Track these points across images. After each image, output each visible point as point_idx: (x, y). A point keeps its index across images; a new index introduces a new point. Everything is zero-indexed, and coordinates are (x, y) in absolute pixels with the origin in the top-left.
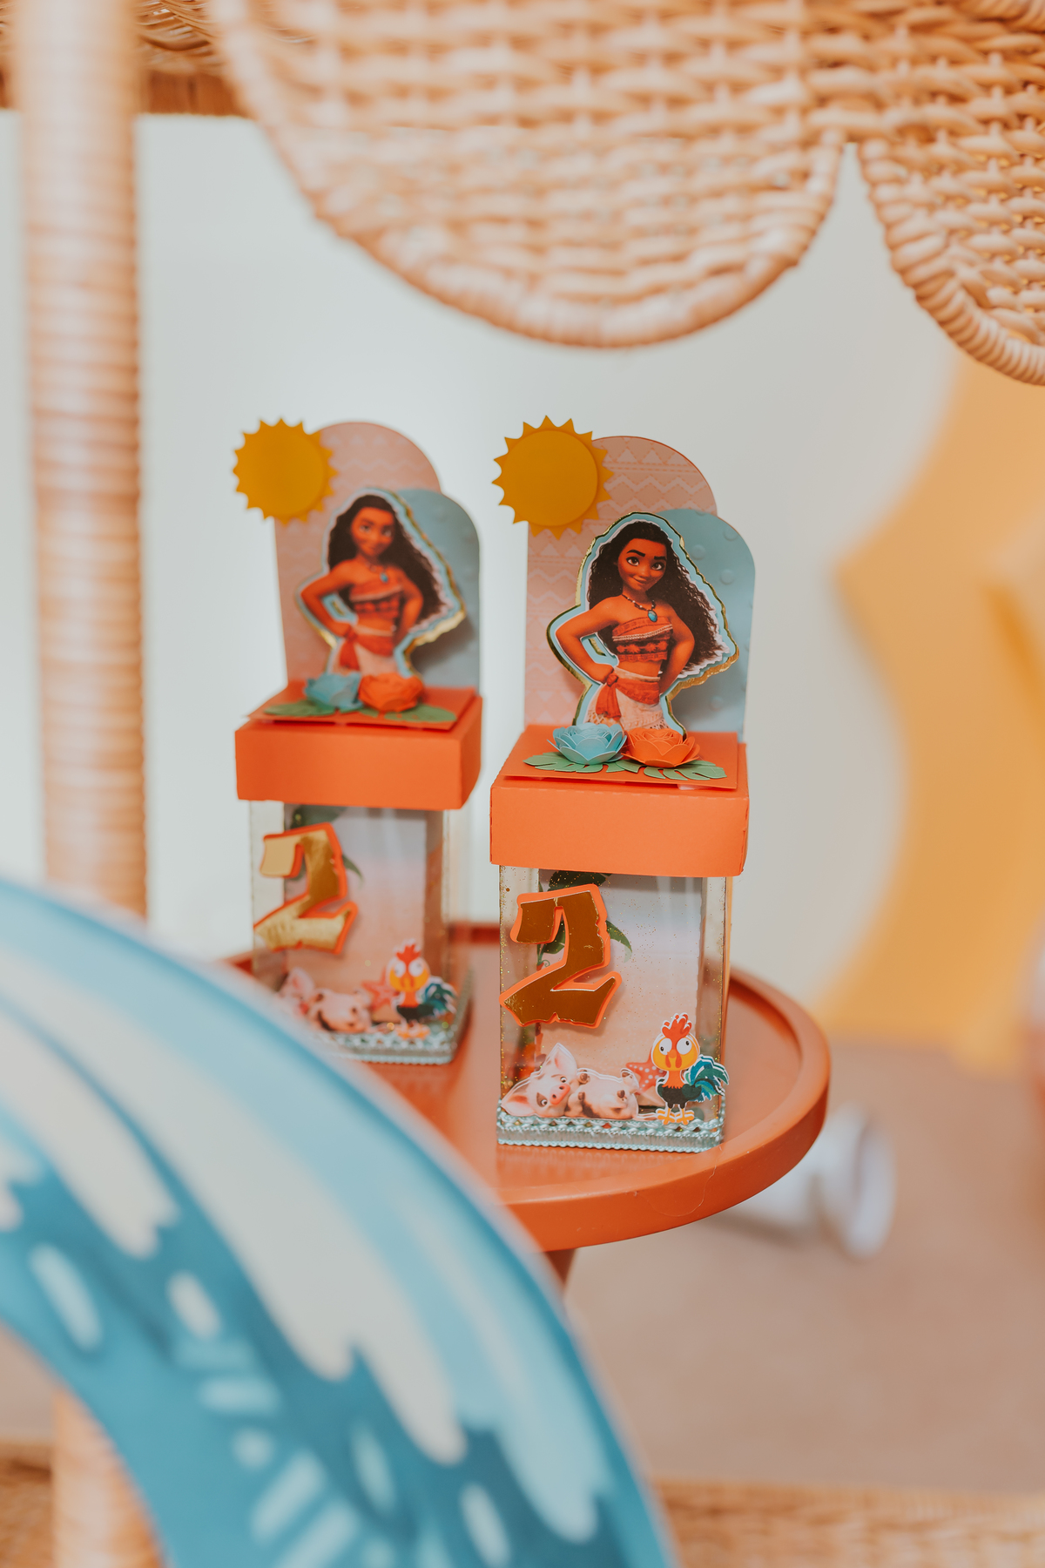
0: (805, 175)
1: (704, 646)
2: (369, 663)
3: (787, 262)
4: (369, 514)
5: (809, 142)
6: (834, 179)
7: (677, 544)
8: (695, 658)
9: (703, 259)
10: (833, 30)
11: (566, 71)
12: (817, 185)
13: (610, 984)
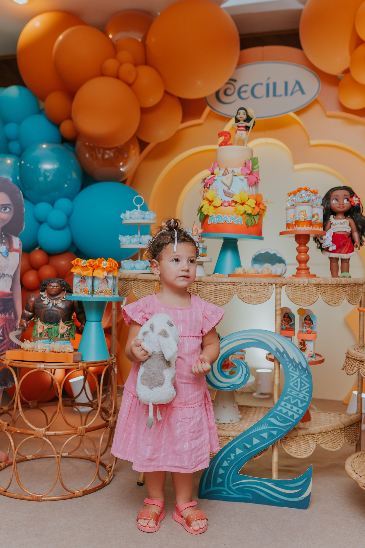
1: (313, 324)
2: (286, 326)
4: (287, 314)
5: (317, 294)
6: (319, 296)
7: (311, 317)
8: (312, 325)
9: (311, 301)
10: (318, 288)
12: (318, 297)
13: (306, 348)
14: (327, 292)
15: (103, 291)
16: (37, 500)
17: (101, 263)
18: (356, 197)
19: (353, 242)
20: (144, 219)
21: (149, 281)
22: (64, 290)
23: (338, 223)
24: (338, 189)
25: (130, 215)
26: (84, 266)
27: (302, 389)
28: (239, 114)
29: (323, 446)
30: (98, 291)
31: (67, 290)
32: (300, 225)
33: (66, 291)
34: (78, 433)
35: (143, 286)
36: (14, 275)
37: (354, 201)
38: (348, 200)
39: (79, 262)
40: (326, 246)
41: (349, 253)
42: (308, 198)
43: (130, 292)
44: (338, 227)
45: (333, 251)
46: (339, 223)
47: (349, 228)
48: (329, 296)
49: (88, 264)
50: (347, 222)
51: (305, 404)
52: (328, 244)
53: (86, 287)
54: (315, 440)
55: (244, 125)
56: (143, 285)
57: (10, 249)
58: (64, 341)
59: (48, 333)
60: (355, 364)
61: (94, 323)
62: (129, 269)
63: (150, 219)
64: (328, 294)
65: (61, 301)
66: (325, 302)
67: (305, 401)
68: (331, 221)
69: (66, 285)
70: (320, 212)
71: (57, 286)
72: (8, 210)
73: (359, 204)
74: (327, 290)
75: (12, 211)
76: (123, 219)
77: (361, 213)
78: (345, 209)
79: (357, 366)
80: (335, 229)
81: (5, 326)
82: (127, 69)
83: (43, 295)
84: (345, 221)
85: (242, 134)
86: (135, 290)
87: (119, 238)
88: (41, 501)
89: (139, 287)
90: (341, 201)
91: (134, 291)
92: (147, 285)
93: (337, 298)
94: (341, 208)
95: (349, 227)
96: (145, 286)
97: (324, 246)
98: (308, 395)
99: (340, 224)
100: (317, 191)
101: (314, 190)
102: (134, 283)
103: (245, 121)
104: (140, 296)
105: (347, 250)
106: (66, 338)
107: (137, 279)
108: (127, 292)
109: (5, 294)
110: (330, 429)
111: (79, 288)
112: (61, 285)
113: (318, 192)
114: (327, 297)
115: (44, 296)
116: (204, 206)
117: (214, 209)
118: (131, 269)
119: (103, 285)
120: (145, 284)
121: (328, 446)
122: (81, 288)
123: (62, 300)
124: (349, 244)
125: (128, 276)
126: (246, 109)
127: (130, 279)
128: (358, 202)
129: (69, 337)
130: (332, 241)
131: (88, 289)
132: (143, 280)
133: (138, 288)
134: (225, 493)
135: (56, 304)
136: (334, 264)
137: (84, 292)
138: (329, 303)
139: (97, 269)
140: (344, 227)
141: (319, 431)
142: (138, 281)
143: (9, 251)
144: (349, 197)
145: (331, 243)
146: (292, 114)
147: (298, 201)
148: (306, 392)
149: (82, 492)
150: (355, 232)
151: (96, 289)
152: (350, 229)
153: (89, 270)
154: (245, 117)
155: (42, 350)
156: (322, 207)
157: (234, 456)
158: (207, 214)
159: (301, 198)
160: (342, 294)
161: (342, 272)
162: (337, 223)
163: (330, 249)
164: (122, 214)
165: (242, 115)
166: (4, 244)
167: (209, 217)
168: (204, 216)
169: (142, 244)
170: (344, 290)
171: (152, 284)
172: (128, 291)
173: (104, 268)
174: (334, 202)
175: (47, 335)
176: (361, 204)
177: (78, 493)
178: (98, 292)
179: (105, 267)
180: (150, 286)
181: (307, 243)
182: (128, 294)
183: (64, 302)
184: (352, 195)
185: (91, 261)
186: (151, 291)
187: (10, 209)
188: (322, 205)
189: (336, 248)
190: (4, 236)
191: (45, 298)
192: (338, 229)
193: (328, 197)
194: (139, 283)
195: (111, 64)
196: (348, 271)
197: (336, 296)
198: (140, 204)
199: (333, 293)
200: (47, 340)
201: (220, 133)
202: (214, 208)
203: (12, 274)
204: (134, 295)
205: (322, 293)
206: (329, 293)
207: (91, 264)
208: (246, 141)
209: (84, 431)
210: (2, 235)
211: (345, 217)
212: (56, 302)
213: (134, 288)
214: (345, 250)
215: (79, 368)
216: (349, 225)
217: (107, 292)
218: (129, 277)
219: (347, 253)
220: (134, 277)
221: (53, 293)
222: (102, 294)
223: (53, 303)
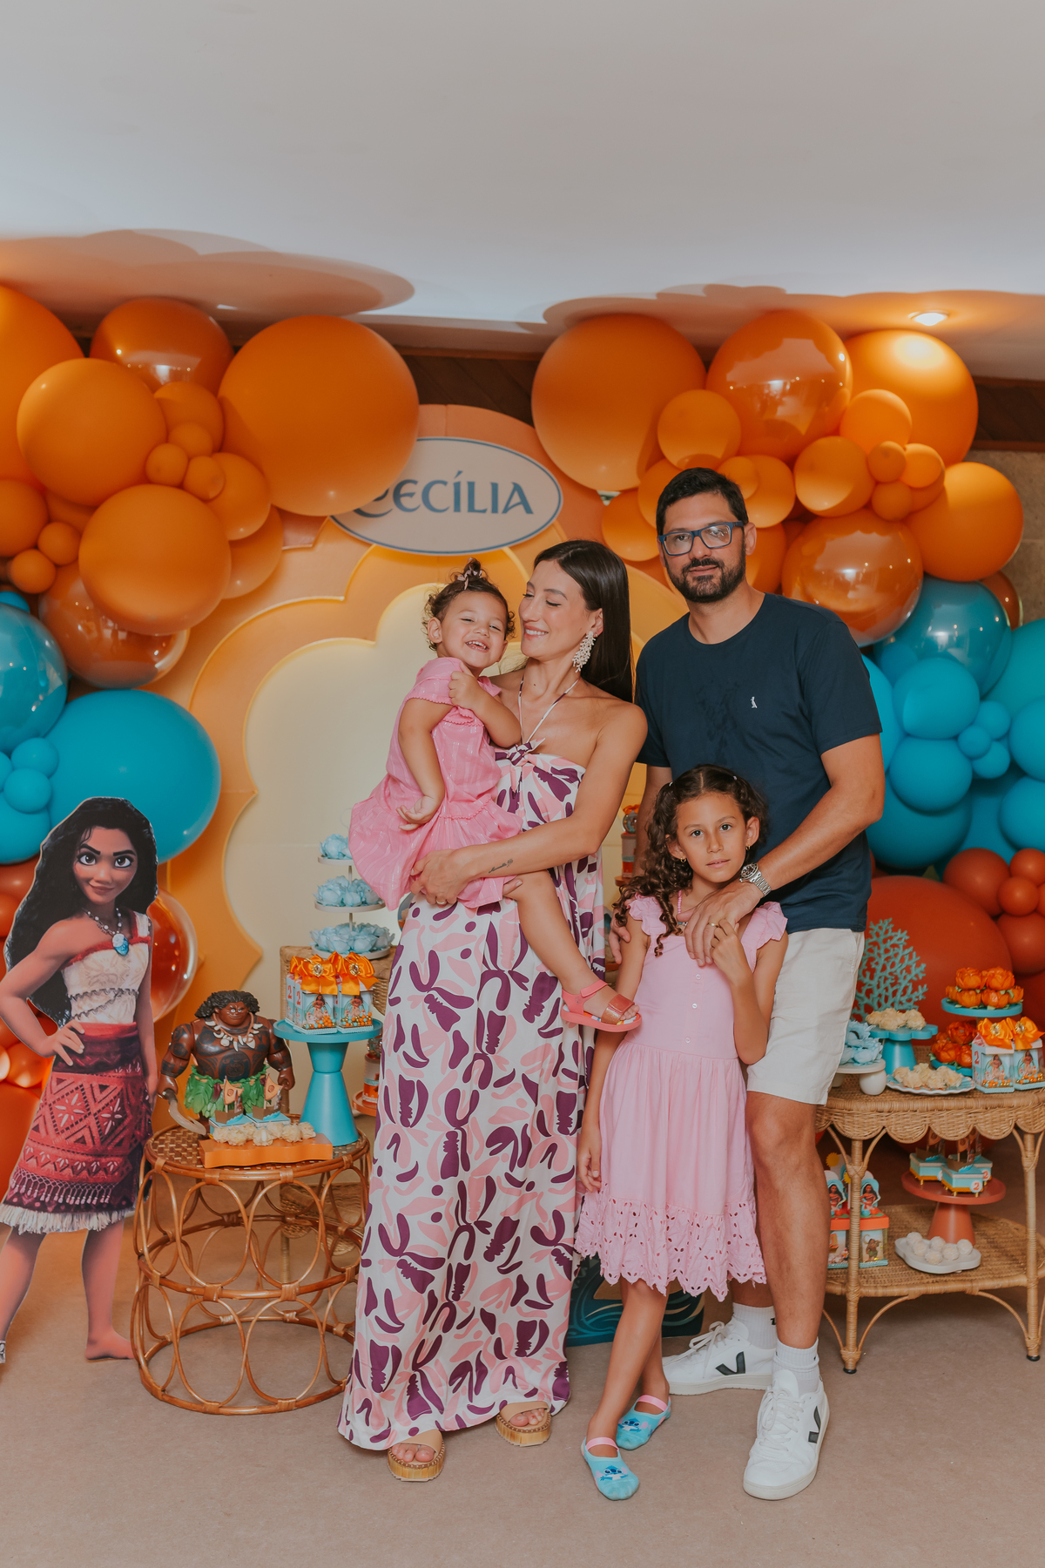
36: (139, 990)
57: (132, 939)
61: (327, 1076)
71: (241, 1009)
72: (127, 862)
75: (135, 863)
81: (125, 1092)
82: (202, 471)
83: (212, 1027)
109: (123, 1029)
111: (313, 1017)
112: (248, 1006)
115: (216, 1028)
119: (356, 1008)
123: (252, 1034)
134: (574, 1333)
135: (246, 1043)
137: (324, 1024)
143: (129, 943)
157: (586, 1271)
166: (121, 930)
178: (350, 1022)
183: (257, 1037)
187: (131, 860)
190: (119, 915)
191: (219, 1032)
195: (167, 459)
203: (136, 989)
210: (116, 913)
212: (245, 1040)
217: (365, 1020)
221: (235, 1022)
222: (355, 1024)
223: (238, 1042)
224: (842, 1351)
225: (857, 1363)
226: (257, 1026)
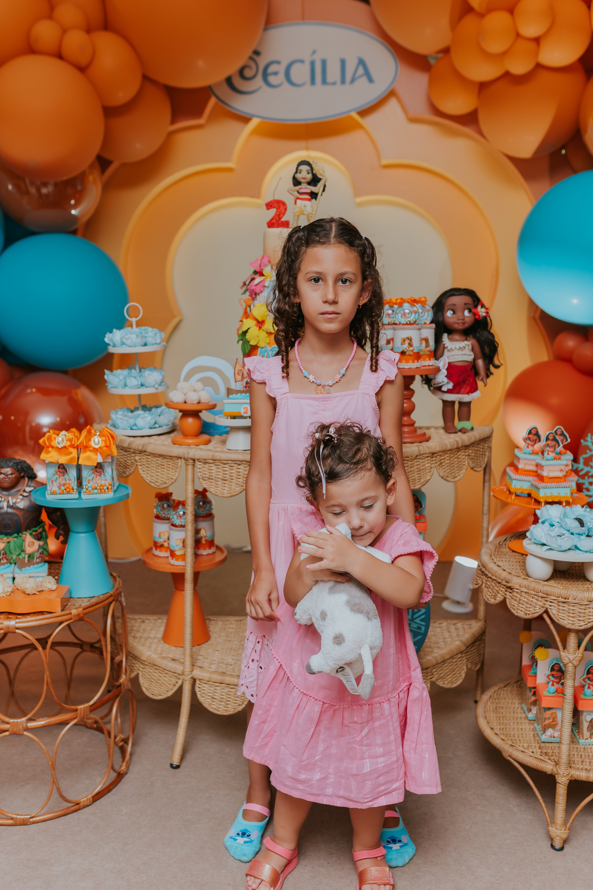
0: (431, 471)
1: (421, 506)
3: (429, 480)
5: (431, 468)
6: (433, 471)
7: (418, 496)
8: (420, 508)
9: (422, 481)
10: (433, 458)
11: (411, 467)
12: (432, 472)
14: (444, 462)
15: (98, 486)
16: (24, 823)
17: (90, 440)
18: (483, 306)
19: (477, 373)
20: (145, 345)
21: (168, 457)
22: (23, 477)
23: (456, 348)
24: (456, 293)
25: (121, 339)
26: (62, 448)
27: (415, 616)
28: (300, 173)
29: (440, 683)
30: (88, 487)
31: (29, 476)
32: (404, 361)
33: (26, 479)
34: (78, 716)
35: (157, 464)
37: (478, 312)
38: (470, 311)
39: (53, 439)
40: (438, 384)
41: (472, 392)
42: (415, 316)
43: (133, 472)
44: (456, 355)
45: (449, 391)
46: (458, 347)
47: (471, 355)
48: (447, 468)
49: (68, 443)
50: (468, 345)
51: (420, 637)
52: (440, 380)
53: (68, 481)
54: (430, 677)
55: (309, 191)
56: (157, 462)
58: (36, 566)
59: (6, 554)
60: (498, 589)
61: (82, 536)
62: (127, 429)
63: (155, 344)
64: (446, 465)
65: (21, 497)
66: (442, 478)
67: (420, 634)
68: (444, 345)
69: (27, 468)
70: (429, 333)
71: (11, 474)
73: (485, 317)
74: (444, 459)
76: (109, 345)
77: (489, 329)
78: (467, 325)
79: (502, 593)
80: (450, 357)
82: (75, 40)
84: (466, 345)
85: (305, 206)
86: (143, 469)
87: (106, 377)
88: (30, 824)
89: (149, 464)
90: (459, 314)
91: (140, 470)
92: (163, 462)
93: (457, 468)
94: (460, 324)
95: (472, 353)
96: (161, 465)
97: (435, 384)
98: (424, 623)
99: (459, 350)
100: (423, 299)
101: (420, 298)
102: (140, 458)
103: (309, 183)
104: (152, 479)
105: (468, 389)
106: (38, 560)
107: (145, 452)
108: (128, 469)
110: (447, 657)
111: (56, 484)
112: (18, 471)
113: (426, 301)
114: (444, 470)
116: (249, 330)
117: (267, 337)
118: (130, 428)
119: (96, 477)
120: (160, 460)
121: (446, 682)
122: (60, 483)
123: (23, 496)
124: (471, 380)
125: (129, 444)
126: (311, 162)
127: (132, 450)
128: (484, 314)
129: (42, 557)
130: (446, 376)
131: (73, 485)
132: (157, 455)
133: (148, 466)
135: (15, 503)
136: (449, 409)
137: (65, 490)
138: (448, 479)
139: (85, 452)
140: (465, 354)
141: (435, 662)
142: (148, 455)
144: (471, 307)
145: (446, 380)
146: (354, 115)
147: (400, 321)
148: (421, 620)
149: (91, 799)
150: (479, 359)
151: (84, 483)
152: (473, 357)
153: (71, 453)
154: (310, 176)
155: (6, 594)
156: (434, 326)
158: (256, 344)
159: (403, 316)
160: (464, 460)
161: (460, 420)
162: (453, 348)
163: (444, 389)
164: (106, 335)
165: (305, 174)
167: (259, 349)
168: (251, 347)
169: (146, 387)
170: (466, 454)
171: (173, 462)
172: (131, 468)
173: (97, 449)
174: (449, 314)
175: (6, 557)
176: (489, 316)
177: (86, 802)
178: (90, 489)
179: (97, 447)
180: (169, 465)
181: (412, 383)
182: (131, 474)
183: (26, 498)
184: (476, 303)
185: (73, 438)
186: (173, 474)
188: (431, 322)
189: (453, 387)
192: (455, 357)
193: (439, 306)
194: (149, 459)
195: (46, 31)
196: (468, 419)
197: (457, 465)
198: (136, 317)
199: (452, 462)
200: (6, 565)
201: (269, 203)
202: (267, 335)
204: (142, 477)
205: (438, 466)
206: (447, 463)
207: (73, 443)
208: (311, 217)
209: (88, 712)
211: (464, 338)
212: (14, 500)
213: (140, 465)
214: (466, 387)
215: (72, 619)
216: (470, 349)
217: (105, 488)
218: (130, 447)
219: (468, 393)
220: (140, 448)
221: (6, 485)
222: (96, 491)
223: (8, 502)
224: (550, 828)
225: (565, 841)
226: (28, 489)
